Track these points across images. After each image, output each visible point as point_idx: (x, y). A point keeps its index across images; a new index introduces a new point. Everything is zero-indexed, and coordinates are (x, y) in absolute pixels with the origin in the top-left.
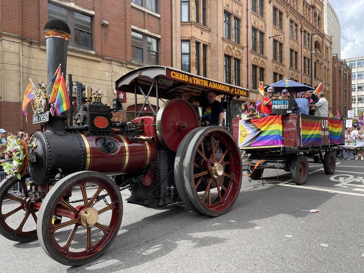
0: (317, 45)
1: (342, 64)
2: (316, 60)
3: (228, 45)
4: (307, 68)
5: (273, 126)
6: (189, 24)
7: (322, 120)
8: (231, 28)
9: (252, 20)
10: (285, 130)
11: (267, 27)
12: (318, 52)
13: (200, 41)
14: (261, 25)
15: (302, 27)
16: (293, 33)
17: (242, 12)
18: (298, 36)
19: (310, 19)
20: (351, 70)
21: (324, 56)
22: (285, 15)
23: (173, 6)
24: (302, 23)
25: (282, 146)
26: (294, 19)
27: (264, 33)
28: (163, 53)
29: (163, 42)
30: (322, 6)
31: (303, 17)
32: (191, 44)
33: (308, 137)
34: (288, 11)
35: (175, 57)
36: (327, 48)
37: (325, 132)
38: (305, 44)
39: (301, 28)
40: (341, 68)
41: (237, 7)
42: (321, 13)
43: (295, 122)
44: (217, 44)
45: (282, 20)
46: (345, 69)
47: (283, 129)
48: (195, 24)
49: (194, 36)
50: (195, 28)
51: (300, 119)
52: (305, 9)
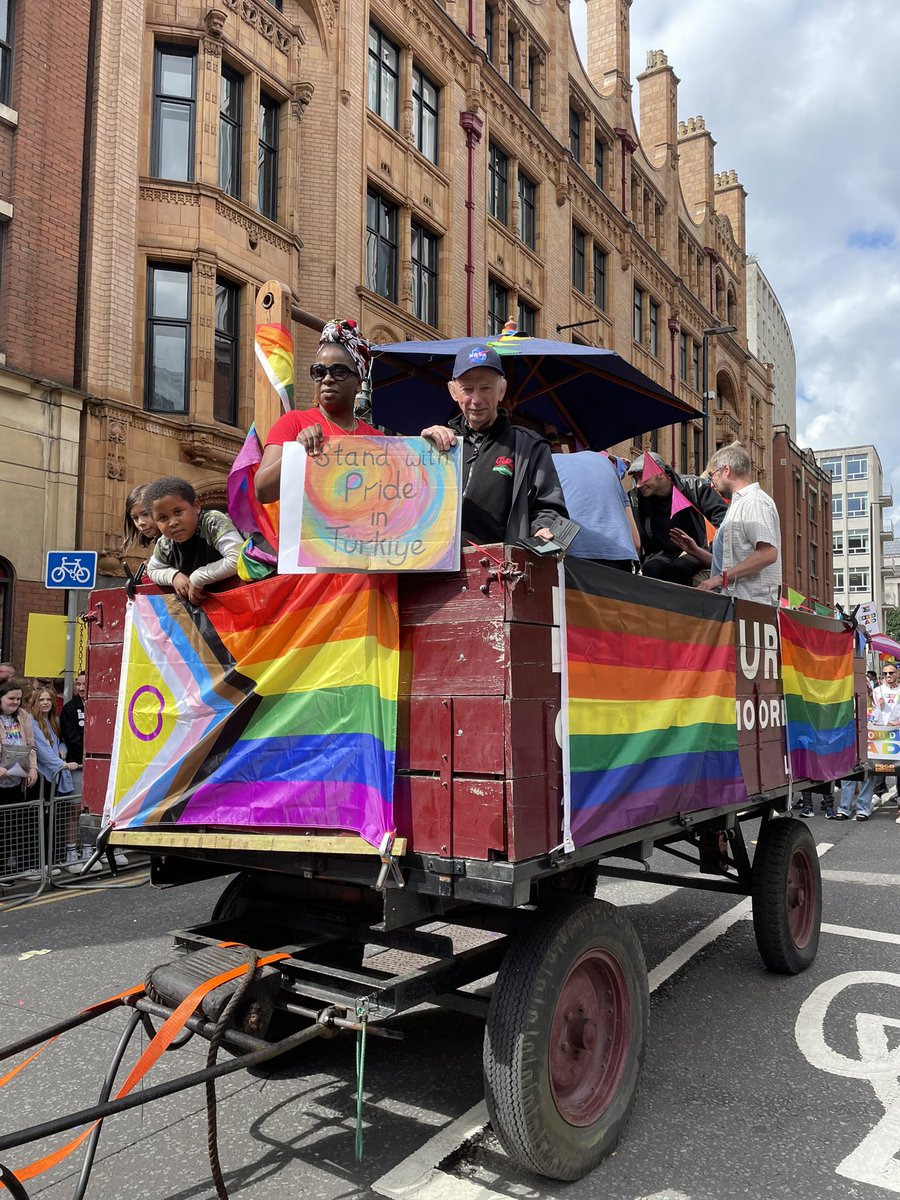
0: (725, 386)
1: (802, 459)
2: (721, 436)
3: (386, 323)
4: (693, 459)
5: (337, 654)
6: (188, 191)
7: (742, 623)
8: (401, 258)
9: (490, 250)
10: (419, 695)
11: (551, 289)
12: (728, 407)
13: (243, 276)
14: (524, 275)
15: (676, 315)
16: (646, 330)
17: (448, 208)
18: (663, 345)
19: (701, 295)
20: (830, 484)
21: (748, 427)
22: (614, 261)
23: (100, 93)
24: (676, 301)
25: (387, 845)
26: (647, 281)
27: (539, 309)
28: (21, 287)
29: (27, 239)
30: (740, 258)
31: (677, 279)
32: (195, 280)
33: (629, 757)
34: (628, 248)
35: (103, 323)
36: (757, 403)
37: (763, 704)
38: (684, 375)
39: (673, 319)
40: (799, 472)
41: (425, 183)
42: (739, 284)
43: (497, 621)
44: (330, 307)
45: (606, 276)
46: (812, 478)
47: (405, 686)
48: (217, 196)
49: (211, 248)
50: (221, 218)
51: (559, 594)
52: (685, 257)
